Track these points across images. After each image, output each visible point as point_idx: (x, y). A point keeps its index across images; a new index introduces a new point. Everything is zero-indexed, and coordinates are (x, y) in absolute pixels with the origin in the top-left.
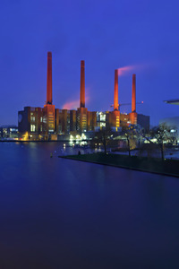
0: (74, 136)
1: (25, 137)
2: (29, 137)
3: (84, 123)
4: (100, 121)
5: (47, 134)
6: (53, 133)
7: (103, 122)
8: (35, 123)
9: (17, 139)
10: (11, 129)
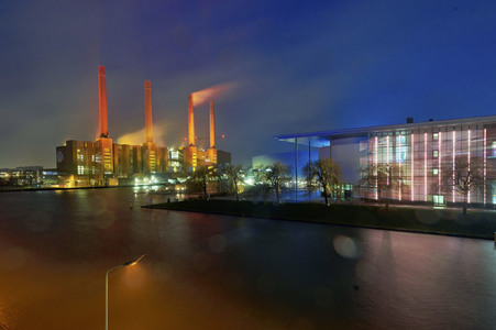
0: (141, 179)
1: (70, 183)
2: (76, 183)
3: (152, 163)
4: (171, 160)
5: (101, 178)
6: (111, 176)
7: (175, 160)
8: (83, 164)
9: (57, 186)
10: (45, 173)
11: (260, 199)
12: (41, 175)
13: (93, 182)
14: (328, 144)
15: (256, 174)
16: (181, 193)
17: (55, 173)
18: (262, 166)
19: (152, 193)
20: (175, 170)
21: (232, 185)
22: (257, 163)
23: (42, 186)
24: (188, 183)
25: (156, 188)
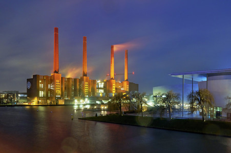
0: (79, 100)
1: (35, 102)
2: (38, 102)
3: (86, 90)
4: (98, 88)
5: (54, 99)
6: (60, 98)
7: (101, 88)
8: (43, 90)
9: (27, 104)
10: (19, 95)
11: (158, 116)
12: (17, 96)
13: (49, 102)
14: (205, 79)
15: (155, 99)
16: (104, 110)
17: (26, 96)
18: (159, 94)
19: (86, 110)
20: (101, 95)
21: (138, 106)
22: (157, 91)
23: (18, 104)
24: (109, 104)
25: (88, 107)
